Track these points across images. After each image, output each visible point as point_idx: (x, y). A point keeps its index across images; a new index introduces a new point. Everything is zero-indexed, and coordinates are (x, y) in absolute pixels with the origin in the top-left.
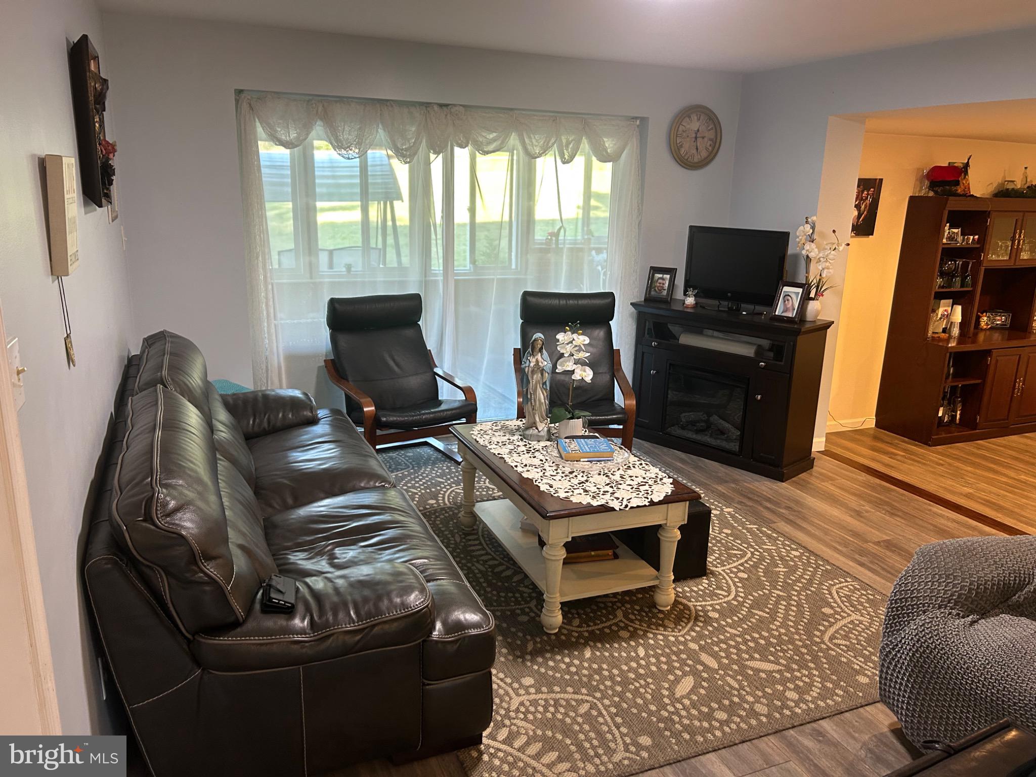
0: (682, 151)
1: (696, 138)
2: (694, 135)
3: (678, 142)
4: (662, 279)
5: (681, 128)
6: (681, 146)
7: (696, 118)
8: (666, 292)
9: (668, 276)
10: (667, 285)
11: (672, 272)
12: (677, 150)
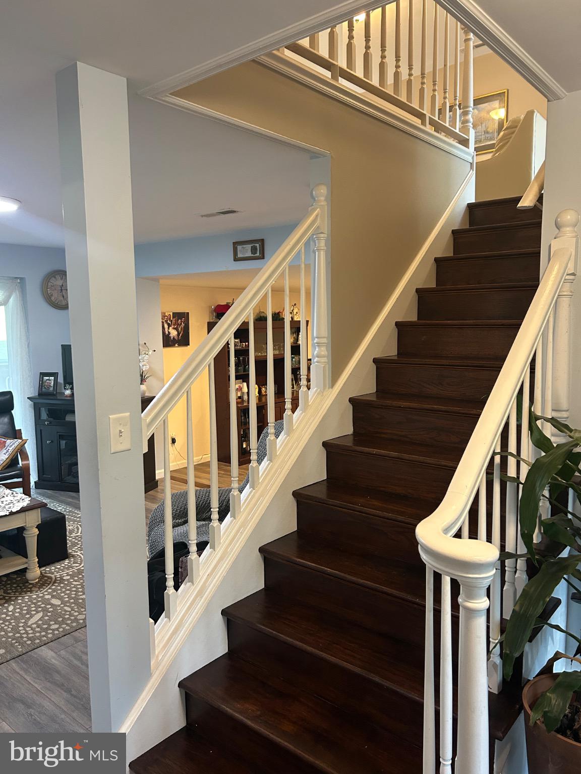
0: (53, 298)
1: (62, 290)
2: (60, 288)
3: (49, 293)
4: (49, 380)
5: (49, 284)
6: (52, 295)
7: (59, 278)
8: (52, 388)
9: (53, 378)
10: (52, 383)
11: (55, 375)
12: (49, 297)
